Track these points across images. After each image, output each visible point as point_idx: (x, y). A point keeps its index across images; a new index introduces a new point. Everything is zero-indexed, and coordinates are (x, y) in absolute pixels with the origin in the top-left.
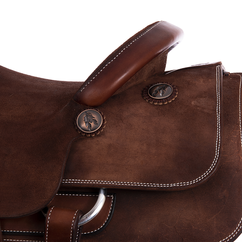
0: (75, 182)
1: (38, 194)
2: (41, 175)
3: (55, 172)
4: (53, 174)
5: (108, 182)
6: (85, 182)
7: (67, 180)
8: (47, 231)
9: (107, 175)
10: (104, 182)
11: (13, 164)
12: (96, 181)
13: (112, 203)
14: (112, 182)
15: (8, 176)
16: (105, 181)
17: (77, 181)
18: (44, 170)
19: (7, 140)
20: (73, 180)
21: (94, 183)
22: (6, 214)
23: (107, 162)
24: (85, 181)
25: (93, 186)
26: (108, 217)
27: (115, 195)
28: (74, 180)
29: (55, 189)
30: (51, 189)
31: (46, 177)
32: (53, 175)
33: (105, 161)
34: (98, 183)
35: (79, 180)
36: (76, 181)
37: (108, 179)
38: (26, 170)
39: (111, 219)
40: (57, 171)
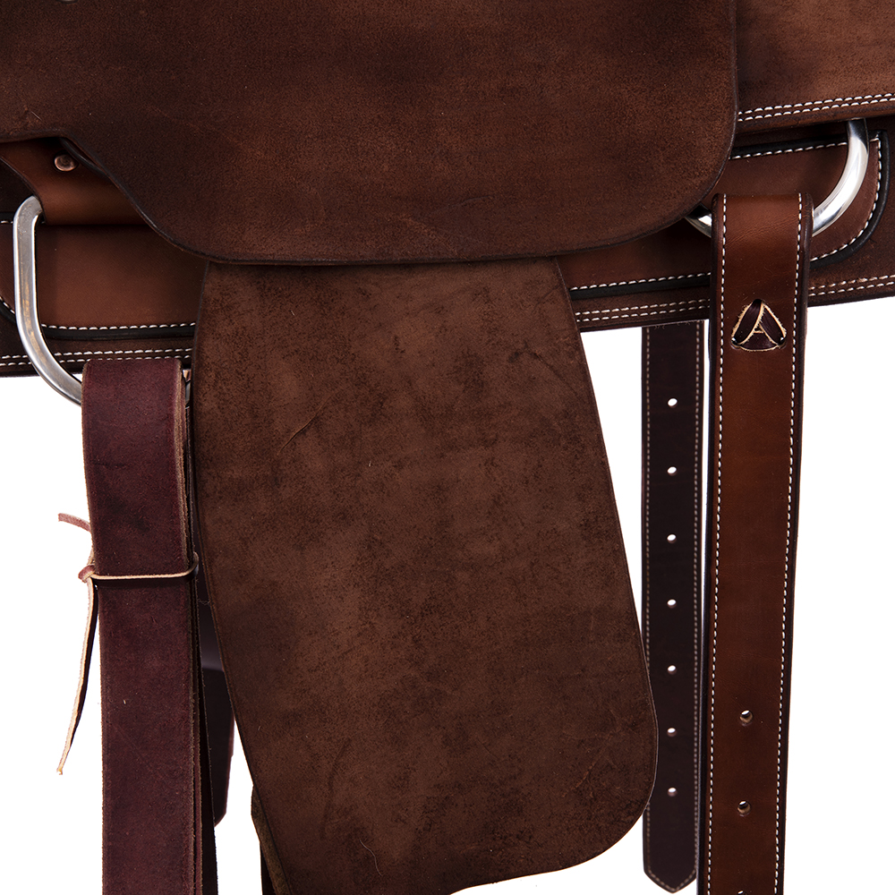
0: (776, 115)
1: (673, 166)
2: (671, 110)
3: (713, 92)
4: (707, 101)
5: (876, 96)
6: (807, 107)
7: (750, 112)
8: (723, 267)
9: (869, 77)
10: (864, 100)
11: (570, 91)
12: (841, 99)
13: (879, 160)
14: (890, 95)
15: (567, 127)
16: (866, 97)
17: (783, 110)
18: (675, 91)
19: (524, 23)
20: (767, 109)
21: (834, 106)
22: (588, 237)
23: (859, 38)
24: (807, 104)
25: (833, 116)
26: (875, 202)
27: (885, 133)
28: (771, 108)
29: (725, 144)
30: (711, 146)
31: (689, 113)
32: (708, 104)
33: (851, 35)
34: (847, 105)
35: (786, 106)
36: (778, 111)
37: (876, 88)
38: (616, 101)
39: (885, 204)
40: (718, 90)
